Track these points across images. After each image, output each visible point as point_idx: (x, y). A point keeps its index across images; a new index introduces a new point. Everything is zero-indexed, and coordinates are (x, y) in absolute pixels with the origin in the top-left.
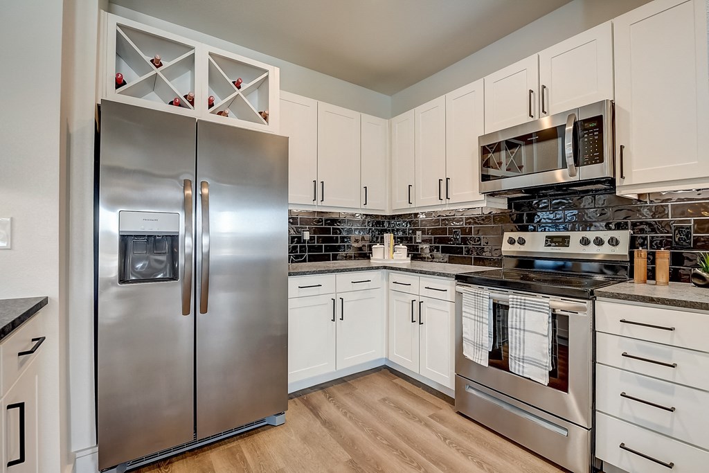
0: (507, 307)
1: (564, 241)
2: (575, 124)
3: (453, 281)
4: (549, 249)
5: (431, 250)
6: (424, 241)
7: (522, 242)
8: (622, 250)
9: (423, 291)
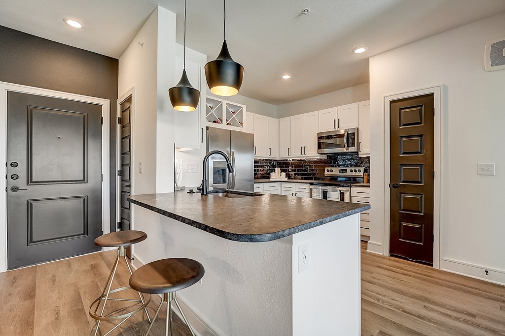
0: (327, 192)
1: (345, 171)
2: (348, 134)
3: (309, 185)
4: (341, 174)
5: (295, 174)
6: (292, 171)
7: (332, 171)
8: (362, 173)
9: (297, 190)
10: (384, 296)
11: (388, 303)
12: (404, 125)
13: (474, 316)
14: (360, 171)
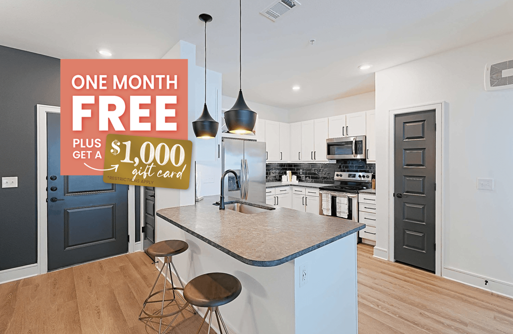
0: (336, 197)
1: (354, 176)
2: (356, 141)
3: (319, 190)
4: (349, 178)
5: (306, 177)
6: (303, 174)
7: (341, 176)
8: (370, 179)
9: (307, 194)
10: (384, 302)
11: (387, 309)
12: (407, 138)
13: (466, 325)
14: (368, 177)
